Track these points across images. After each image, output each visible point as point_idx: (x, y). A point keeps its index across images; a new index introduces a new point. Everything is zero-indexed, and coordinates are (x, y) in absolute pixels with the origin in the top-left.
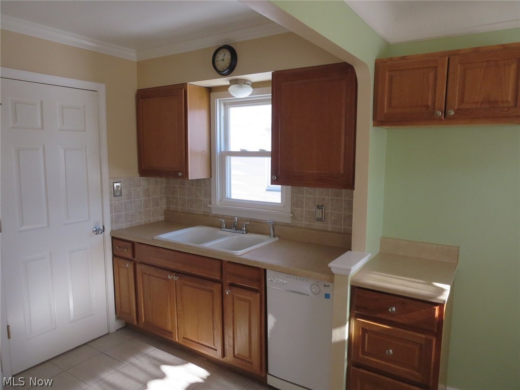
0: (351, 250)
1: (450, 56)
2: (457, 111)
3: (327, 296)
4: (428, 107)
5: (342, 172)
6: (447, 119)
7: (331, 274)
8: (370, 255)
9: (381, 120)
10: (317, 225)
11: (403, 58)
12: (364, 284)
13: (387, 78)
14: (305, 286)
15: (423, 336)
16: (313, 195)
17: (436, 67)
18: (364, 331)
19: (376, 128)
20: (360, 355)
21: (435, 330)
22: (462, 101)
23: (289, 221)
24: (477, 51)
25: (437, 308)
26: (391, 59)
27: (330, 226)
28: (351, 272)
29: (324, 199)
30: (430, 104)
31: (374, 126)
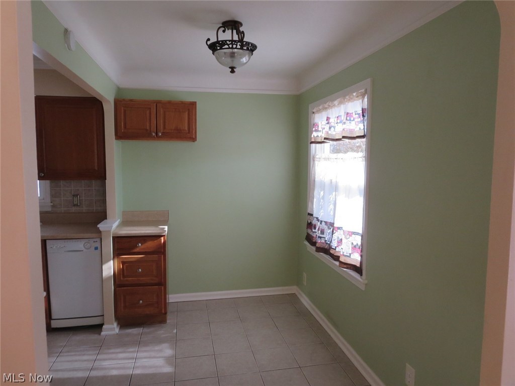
0: (106, 219)
1: (158, 103)
2: (163, 133)
3: (96, 248)
4: (147, 130)
5: (96, 168)
6: (157, 137)
7: (100, 232)
8: (119, 220)
9: (119, 136)
10: (74, 209)
11: (131, 100)
12: (121, 234)
13: (122, 111)
14: (80, 245)
15: (157, 255)
16: (69, 188)
17: (150, 108)
18: (123, 263)
19: (117, 141)
20: (122, 279)
21: (163, 251)
22: (164, 128)
23: (49, 209)
24: (170, 102)
25: (162, 238)
26: (124, 100)
27: (84, 209)
28: (113, 228)
29: (78, 190)
30: (148, 128)
31: (116, 139)
